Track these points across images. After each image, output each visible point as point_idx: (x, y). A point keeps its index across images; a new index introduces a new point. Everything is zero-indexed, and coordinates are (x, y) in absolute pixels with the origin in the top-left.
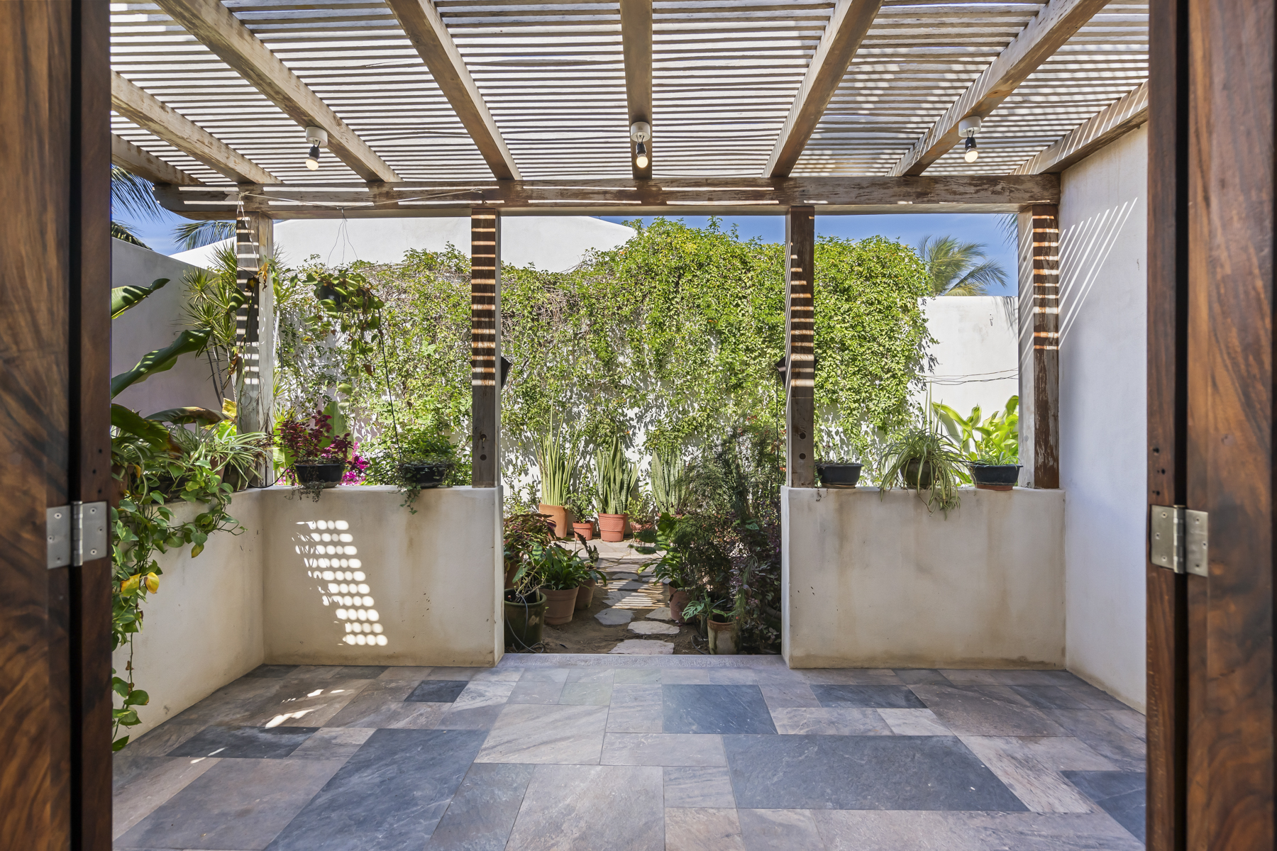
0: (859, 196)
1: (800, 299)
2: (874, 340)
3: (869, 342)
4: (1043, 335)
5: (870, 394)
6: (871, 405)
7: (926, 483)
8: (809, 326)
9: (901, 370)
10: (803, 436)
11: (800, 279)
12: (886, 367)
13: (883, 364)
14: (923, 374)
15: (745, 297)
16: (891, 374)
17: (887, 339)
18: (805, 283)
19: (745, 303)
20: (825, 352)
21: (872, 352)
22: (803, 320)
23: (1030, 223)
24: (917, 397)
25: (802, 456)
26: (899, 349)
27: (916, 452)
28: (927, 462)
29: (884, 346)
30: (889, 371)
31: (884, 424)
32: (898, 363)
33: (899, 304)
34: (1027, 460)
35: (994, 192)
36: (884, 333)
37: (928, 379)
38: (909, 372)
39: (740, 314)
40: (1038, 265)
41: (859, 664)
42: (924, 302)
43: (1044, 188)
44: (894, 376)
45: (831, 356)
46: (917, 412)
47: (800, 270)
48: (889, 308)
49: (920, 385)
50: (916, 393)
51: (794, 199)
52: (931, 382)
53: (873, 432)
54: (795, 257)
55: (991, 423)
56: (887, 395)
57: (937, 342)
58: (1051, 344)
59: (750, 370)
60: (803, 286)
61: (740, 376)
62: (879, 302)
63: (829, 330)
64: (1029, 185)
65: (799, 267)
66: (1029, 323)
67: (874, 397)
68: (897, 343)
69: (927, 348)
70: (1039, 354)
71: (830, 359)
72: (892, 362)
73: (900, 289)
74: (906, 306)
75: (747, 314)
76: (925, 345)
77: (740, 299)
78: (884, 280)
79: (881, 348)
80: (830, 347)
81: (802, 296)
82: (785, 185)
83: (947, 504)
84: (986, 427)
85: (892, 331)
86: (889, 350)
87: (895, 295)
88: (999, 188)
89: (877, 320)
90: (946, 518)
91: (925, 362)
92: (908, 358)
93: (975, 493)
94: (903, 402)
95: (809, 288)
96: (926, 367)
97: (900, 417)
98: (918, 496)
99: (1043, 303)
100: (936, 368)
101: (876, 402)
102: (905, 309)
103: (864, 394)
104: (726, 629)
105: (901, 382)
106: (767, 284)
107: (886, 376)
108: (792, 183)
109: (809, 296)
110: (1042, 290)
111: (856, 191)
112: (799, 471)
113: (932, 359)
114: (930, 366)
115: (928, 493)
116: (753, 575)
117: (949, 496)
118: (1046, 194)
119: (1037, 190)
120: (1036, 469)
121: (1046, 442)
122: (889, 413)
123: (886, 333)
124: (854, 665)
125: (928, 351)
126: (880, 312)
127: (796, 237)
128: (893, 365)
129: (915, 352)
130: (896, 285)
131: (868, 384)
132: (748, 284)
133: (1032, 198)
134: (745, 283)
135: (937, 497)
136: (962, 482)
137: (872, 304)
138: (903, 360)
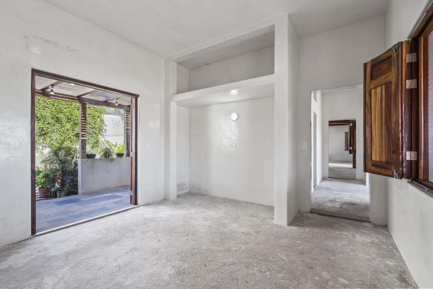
0: (96, 103)
1: (83, 121)
2: (90, 124)
3: (89, 124)
4: (127, 132)
5: (89, 138)
6: (89, 141)
7: (108, 157)
8: (86, 127)
9: (97, 132)
10: (84, 149)
11: (83, 118)
12: (94, 131)
13: (93, 130)
14: (103, 134)
15: (47, 107)
16: (95, 133)
17: (94, 124)
18: (84, 118)
19: (47, 109)
20: (76, 126)
21: (90, 127)
22: (84, 126)
23: (126, 113)
24: (102, 139)
25: (84, 153)
26: (97, 127)
27: (107, 152)
28: (109, 153)
29: (93, 126)
30: (94, 132)
31: (93, 146)
32: (97, 131)
33: (97, 115)
34: (125, 152)
35: (120, 107)
36: (93, 123)
37: (104, 135)
38: (100, 133)
39: (46, 112)
40: (127, 120)
41: (96, 192)
42: (103, 116)
43: (128, 107)
44: (96, 134)
45: (77, 127)
46: (101, 143)
47: (83, 116)
48: (94, 116)
49: (102, 136)
50: (102, 138)
51: (82, 102)
52: (105, 136)
53: (90, 148)
54: (82, 113)
55: (119, 146)
56: (94, 139)
57: (107, 126)
58: (129, 133)
59: (49, 130)
60: (84, 119)
61: (46, 131)
62: (92, 114)
63: (77, 120)
64: (126, 107)
65: (83, 115)
66: (125, 130)
67: (90, 139)
68: (97, 125)
69: (104, 127)
70: (127, 135)
71: (77, 128)
72: (95, 130)
73: (97, 112)
74: (99, 116)
75: (48, 112)
76: (104, 126)
77: (45, 107)
78: (93, 109)
79: (92, 126)
80: (77, 125)
81: (84, 121)
82: (80, 98)
83: (112, 160)
84: (118, 147)
85: (95, 122)
86: (94, 127)
87: (96, 113)
88: (121, 106)
89: (91, 119)
90: (112, 163)
91: (104, 130)
92: (99, 129)
93: (117, 158)
94: (98, 140)
95: (85, 119)
96: (104, 132)
97: (97, 144)
98: (107, 159)
99: (128, 126)
100: (106, 132)
101: (91, 140)
102: (99, 117)
103: (87, 138)
104: (63, 192)
105: (97, 135)
106: (56, 105)
107: (93, 134)
108: (82, 98)
109: (85, 121)
110: (127, 124)
111: (96, 102)
112: (83, 156)
113: (105, 130)
114: (105, 131)
115: (109, 159)
116: (70, 179)
117: (113, 159)
118: (128, 109)
119: (127, 108)
120: (126, 154)
121: (128, 149)
122: (94, 143)
123: (94, 123)
124: (95, 192)
125: (105, 128)
126: (92, 117)
127: (82, 109)
128: (96, 131)
129: (101, 128)
130: (96, 110)
131: (88, 135)
132: (48, 103)
133: (126, 109)
134: (47, 103)
135: (111, 159)
136: (115, 156)
137: (90, 115)
138: (98, 130)
